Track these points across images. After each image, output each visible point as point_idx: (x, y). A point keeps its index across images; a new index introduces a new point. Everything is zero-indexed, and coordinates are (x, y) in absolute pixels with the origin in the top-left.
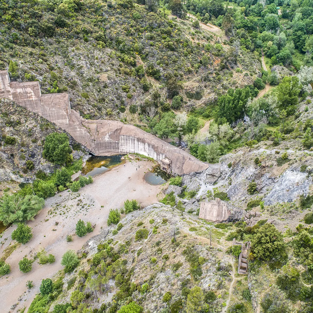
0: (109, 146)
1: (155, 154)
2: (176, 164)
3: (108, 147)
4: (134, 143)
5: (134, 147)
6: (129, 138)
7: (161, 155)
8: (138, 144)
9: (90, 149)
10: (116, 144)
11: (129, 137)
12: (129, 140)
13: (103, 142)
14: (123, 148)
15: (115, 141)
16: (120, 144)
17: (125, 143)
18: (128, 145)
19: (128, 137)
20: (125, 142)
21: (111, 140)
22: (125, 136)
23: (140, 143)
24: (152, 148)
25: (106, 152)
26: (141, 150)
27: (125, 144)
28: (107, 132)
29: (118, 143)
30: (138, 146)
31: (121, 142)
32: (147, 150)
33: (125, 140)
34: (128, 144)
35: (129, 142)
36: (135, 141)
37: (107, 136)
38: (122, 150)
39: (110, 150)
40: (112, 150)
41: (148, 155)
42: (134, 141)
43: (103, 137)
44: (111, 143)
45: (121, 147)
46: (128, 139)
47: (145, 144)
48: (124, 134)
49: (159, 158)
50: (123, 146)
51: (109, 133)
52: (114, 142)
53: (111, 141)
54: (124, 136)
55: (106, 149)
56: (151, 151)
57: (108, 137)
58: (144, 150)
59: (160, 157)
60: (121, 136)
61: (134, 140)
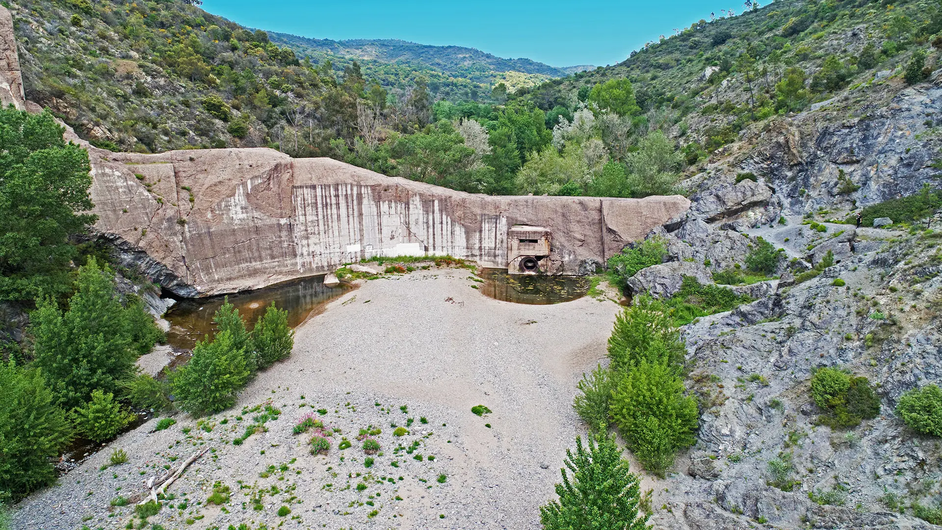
0: (250, 248)
1: (459, 231)
2: (568, 234)
3: (246, 254)
4: (361, 214)
5: (361, 230)
6: (337, 196)
7: (486, 226)
8: (379, 215)
9: (168, 262)
10: (284, 234)
11: (337, 190)
12: (338, 204)
13: (221, 227)
14: (311, 249)
15: (274, 221)
16: (298, 231)
17: (321, 223)
18: (336, 228)
19: (333, 192)
20: (320, 217)
21: (256, 214)
22: (319, 190)
23: (384, 207)
24: (441, 211)
25: (242, 277)
26: (392, 238)
27: (322, 227)
28: (234, 182)
29: (290, 228)
30: (380, 224)
31: (302, 218)
32: (419, 231)
33: (320, 210)
34: (335, 224)
35: (339, 216)
36: (365, 201)
37: (239, 198)
38: (308, 259)
39: (257, 265)
40: (267, 263)
41: (426, 249)
42: (360, 203)
43: (219, 205)
44: (257, 230)
45: (305, 242)
46: (334, 201)
47: (407, 204)
48: (315, 182)
49: (477, 246)
50: (313, 239)
51: (244, 184)
52: (271, 227)
53: (259, 223)
54: (314, 187)
55: (238, 263)
56: (438, 226)
57: (244, 203)
58: (406, 233)
59: (485, 234)
60: (300, 191)
61: (360, 197)
